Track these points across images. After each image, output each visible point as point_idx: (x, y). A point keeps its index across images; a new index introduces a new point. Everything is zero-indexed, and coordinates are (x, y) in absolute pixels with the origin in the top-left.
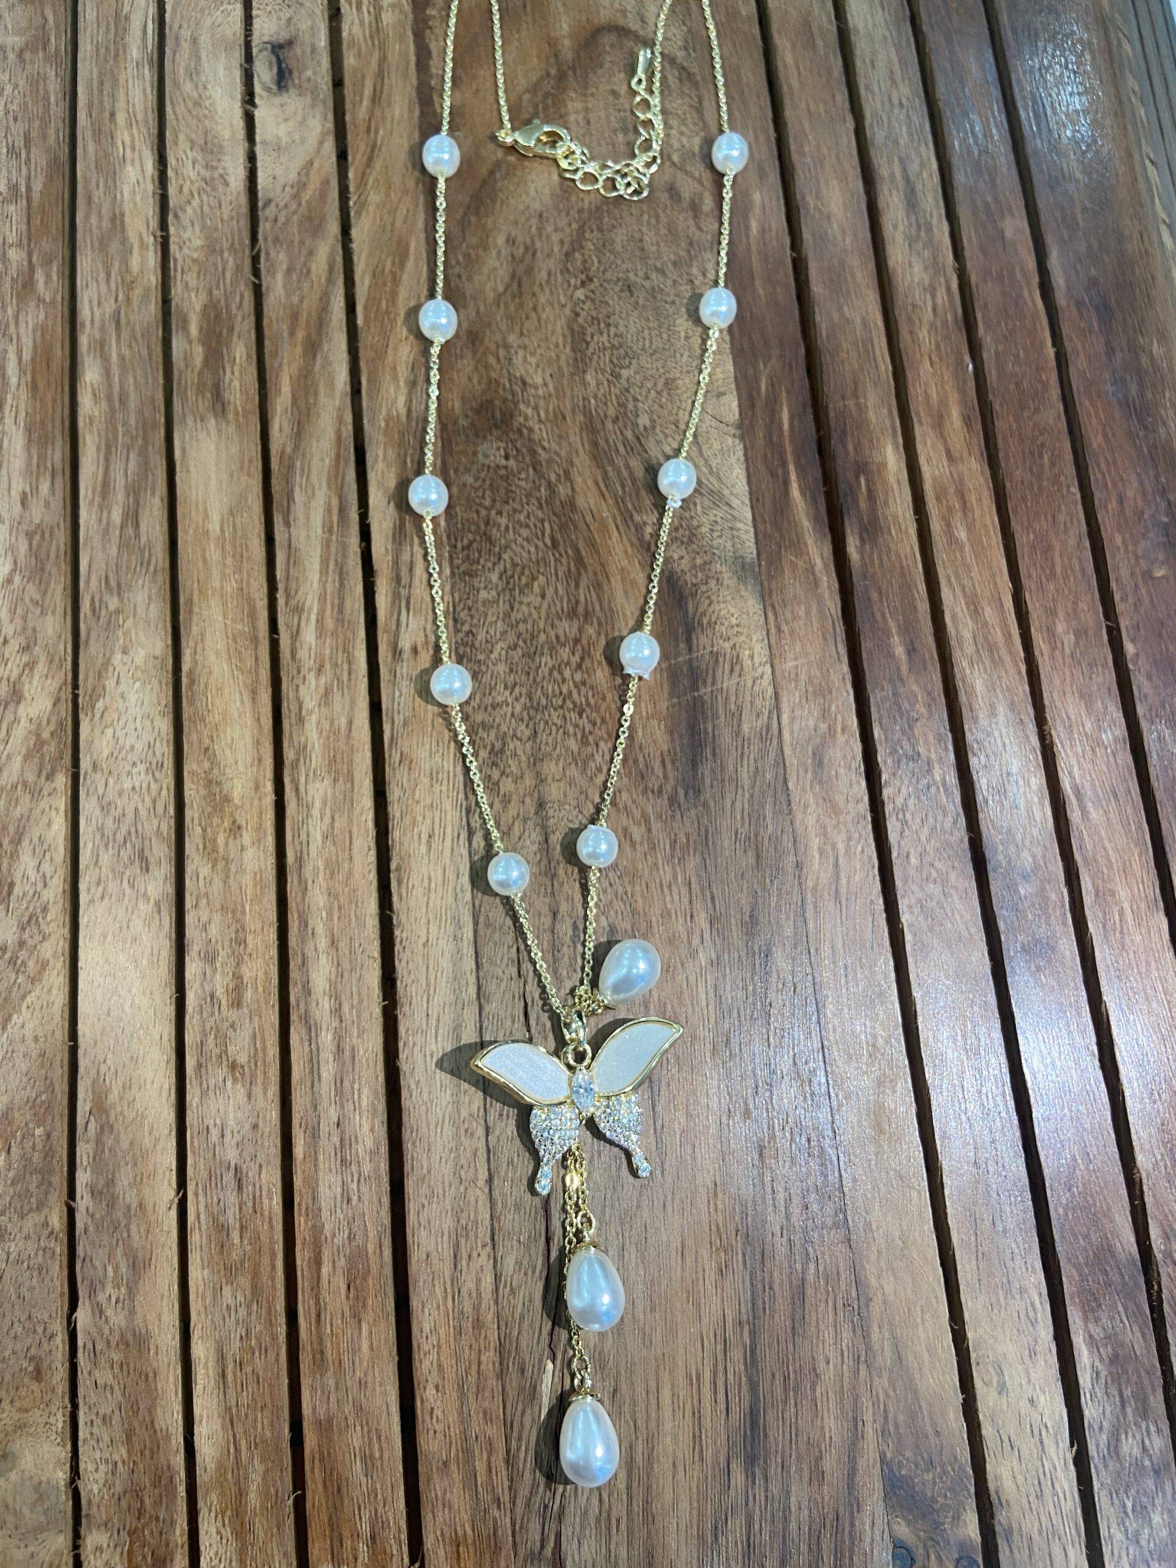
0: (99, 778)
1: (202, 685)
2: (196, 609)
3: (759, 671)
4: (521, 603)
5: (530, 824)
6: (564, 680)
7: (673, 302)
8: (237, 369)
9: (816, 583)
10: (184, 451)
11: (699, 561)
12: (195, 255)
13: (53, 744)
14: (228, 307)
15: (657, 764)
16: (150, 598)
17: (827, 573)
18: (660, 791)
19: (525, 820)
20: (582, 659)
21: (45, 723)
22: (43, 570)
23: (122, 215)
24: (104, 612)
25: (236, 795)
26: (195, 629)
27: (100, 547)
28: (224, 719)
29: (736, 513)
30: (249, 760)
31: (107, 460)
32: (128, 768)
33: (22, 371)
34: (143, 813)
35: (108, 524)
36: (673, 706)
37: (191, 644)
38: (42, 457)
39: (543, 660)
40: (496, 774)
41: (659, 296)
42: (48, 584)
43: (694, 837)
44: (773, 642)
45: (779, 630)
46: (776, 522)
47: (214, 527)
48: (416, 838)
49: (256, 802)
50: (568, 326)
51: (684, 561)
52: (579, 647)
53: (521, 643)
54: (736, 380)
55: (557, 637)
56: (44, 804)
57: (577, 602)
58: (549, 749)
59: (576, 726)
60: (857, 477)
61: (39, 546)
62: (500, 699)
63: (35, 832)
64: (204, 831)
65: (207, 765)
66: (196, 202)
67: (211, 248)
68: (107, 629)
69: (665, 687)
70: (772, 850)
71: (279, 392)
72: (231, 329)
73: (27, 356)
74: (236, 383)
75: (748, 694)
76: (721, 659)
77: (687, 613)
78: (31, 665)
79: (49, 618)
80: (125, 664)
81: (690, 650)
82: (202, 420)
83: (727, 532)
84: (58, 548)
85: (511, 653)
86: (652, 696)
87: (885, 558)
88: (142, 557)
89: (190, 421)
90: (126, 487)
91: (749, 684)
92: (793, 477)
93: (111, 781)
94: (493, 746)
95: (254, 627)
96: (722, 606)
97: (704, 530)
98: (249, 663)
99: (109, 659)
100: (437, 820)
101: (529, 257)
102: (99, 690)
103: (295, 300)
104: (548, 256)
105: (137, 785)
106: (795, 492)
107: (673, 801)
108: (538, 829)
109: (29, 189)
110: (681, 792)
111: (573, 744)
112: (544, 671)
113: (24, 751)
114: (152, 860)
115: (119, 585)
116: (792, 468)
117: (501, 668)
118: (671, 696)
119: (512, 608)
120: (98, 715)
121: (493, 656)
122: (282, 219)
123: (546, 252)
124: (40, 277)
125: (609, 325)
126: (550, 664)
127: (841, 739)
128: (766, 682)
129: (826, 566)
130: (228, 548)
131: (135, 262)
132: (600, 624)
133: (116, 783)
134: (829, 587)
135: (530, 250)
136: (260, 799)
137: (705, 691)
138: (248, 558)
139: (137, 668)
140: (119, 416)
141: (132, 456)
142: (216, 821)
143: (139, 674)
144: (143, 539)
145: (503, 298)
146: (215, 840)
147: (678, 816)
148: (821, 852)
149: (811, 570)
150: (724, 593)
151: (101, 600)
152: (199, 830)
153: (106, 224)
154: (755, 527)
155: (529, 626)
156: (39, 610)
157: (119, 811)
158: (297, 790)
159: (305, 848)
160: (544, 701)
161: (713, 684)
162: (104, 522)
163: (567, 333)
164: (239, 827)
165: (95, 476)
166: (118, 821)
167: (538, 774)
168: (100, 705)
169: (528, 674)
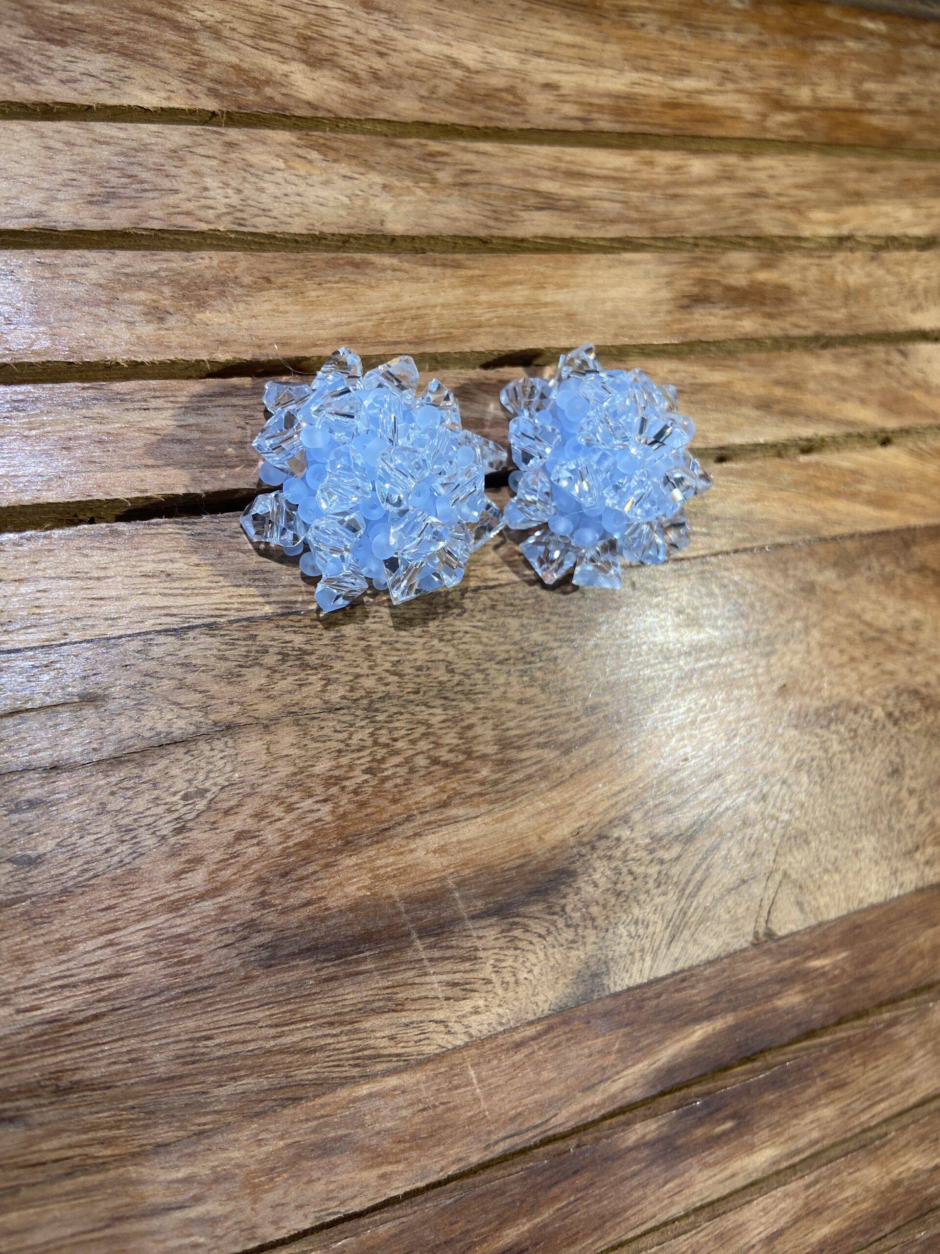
0: (217, 148)
1: (352, 277)
2: (449, 272)
3: (457, 1028)
4: (508, 672)
5: (198, 717)
6: (413, 742)
7: (891, 828)
8: (729, 322)
9: (589, 1088)
10: (631, 263)
11: (595, 910)
12: (838, 278)
13: (258, 99)
14: (791, 313)
15: (306, 894)
16: (455, 219)
17: (604, 1102)
18: (264, 905)
19: (204, 708)
20: (446, 764)
21: (284, 91)
22: (473, 101)
23: (864, 203)
24: (430, 165)
25: (207, 316)
26: (424, 270)
27: (508, 166)
28: (312, 303)
29: (663, 950)
30: (259, 333)
31: (606, 178)
32: (233, 184)
33: (690, 93)
34: (172, 199)
35: (536, 176)
36: (393, 905)
37: (406, 265)
38: (601, 108)
39: (439, 711)
40: (270, 660)
41: (895, 809)
42: (457, 105)
43: (196, 970)
44: (500, 1040)
45: (518, 1046)
46: (659, 1013)
47: (549, 295)
48: (166, 556)
49: (199, 342)
50: (841, 702)
51: (590, 889)
52: (461, 758)
53: (457, 678)
54: (820, 925)
55: (470, 727)
56: (175, 84)
57: (520, 748)
58: (315, 732)
59: (351, 767)
60: (732, 1117)
61: (501, 100)
62: (378, 655)
63: (137, 72)
64: (153, 275)
65: (247, 280)
66: (890, 279)
67: (850, 295)
68: (411, 168)
69: (420, 888)
70: (185, 1100)
71: (713, 368)
72: (770, 316)
73: (707, 99)
74: (713, 321)
75: (423, 1017)
76: (467, 965)
77: (526, 904)
78: (355, 79)
79: (418, 105)
80: (370, 186)
81: (472, 918)
82: (668, 283)
83: (636, 945)
84: (501, 120)
85: (442, 666)
86: (404, 871)
87: (634, 1182)
88: (504, 213)
89: (665, 270)
90: (581, 198)
91: (439, 1015)
92: (719, 1024)
93: (215, 163)
94: (312, 653)
95: (435, 340)
96: (541, 955)
97: (636, 911)
98: (390, 336)
99: (373, 169)
100: (193, 583)
101: (904, 647)
102: (332, 155)
103: (812, 385)
104: (910, 671)
105: (211, 193)
106: (699, 1033)
107: (252, 926)
108: (192, 729)
109: (871, 112)
110: (265, 938)
111: (323, 766)
112: (423, 713)
113: (245, 65)
114: (106, 209)
115: (465, 185)
116: (730, 1019)
117: (421, 656)
118: (408, 900)
119: (500, 663)
120: (300, 152)
121: (435, 642)
122: (891, 369)
123: (916, 668)
124: (787, 117)
125: (852, 752)
126: (434, 720)
127: (371, 1175)
128: (440, 1040)
129: (613, 1097)
130: (529, 311)
131: (818, 215)
132: (496, 783)
133: (211, 168)
134: (584, 1110)
135: (913, 648)
136: (205, 346)
137: (419, 948)
138: (519, 334)
139: (367, 200)
140: (658, 192)
141: (618, 205)
142: (167, 291)
143: (359, 202)
144: (525, 215)
145: (856, 622)
146: (140, 288)
147: (228, 939)
148: (188, 1180)
149: (604, 1076)
150: (558, 954)
151: (445, 163)
152: (155, 268)
153: (851, 186)
154: (650, 983)
155: (478, 688)
156: (424, 93)
157: (173, 171)
158: (223, 394)
159: (137, 405)
160: (381, 717)
161: (431, 960)
162: (539, 172)
163: (835, 701)
164: (161, 319)
165: (589, 164)
166: (159, 170)
167: (275, 720)
168: (314, 155)
169: (417, 692)
